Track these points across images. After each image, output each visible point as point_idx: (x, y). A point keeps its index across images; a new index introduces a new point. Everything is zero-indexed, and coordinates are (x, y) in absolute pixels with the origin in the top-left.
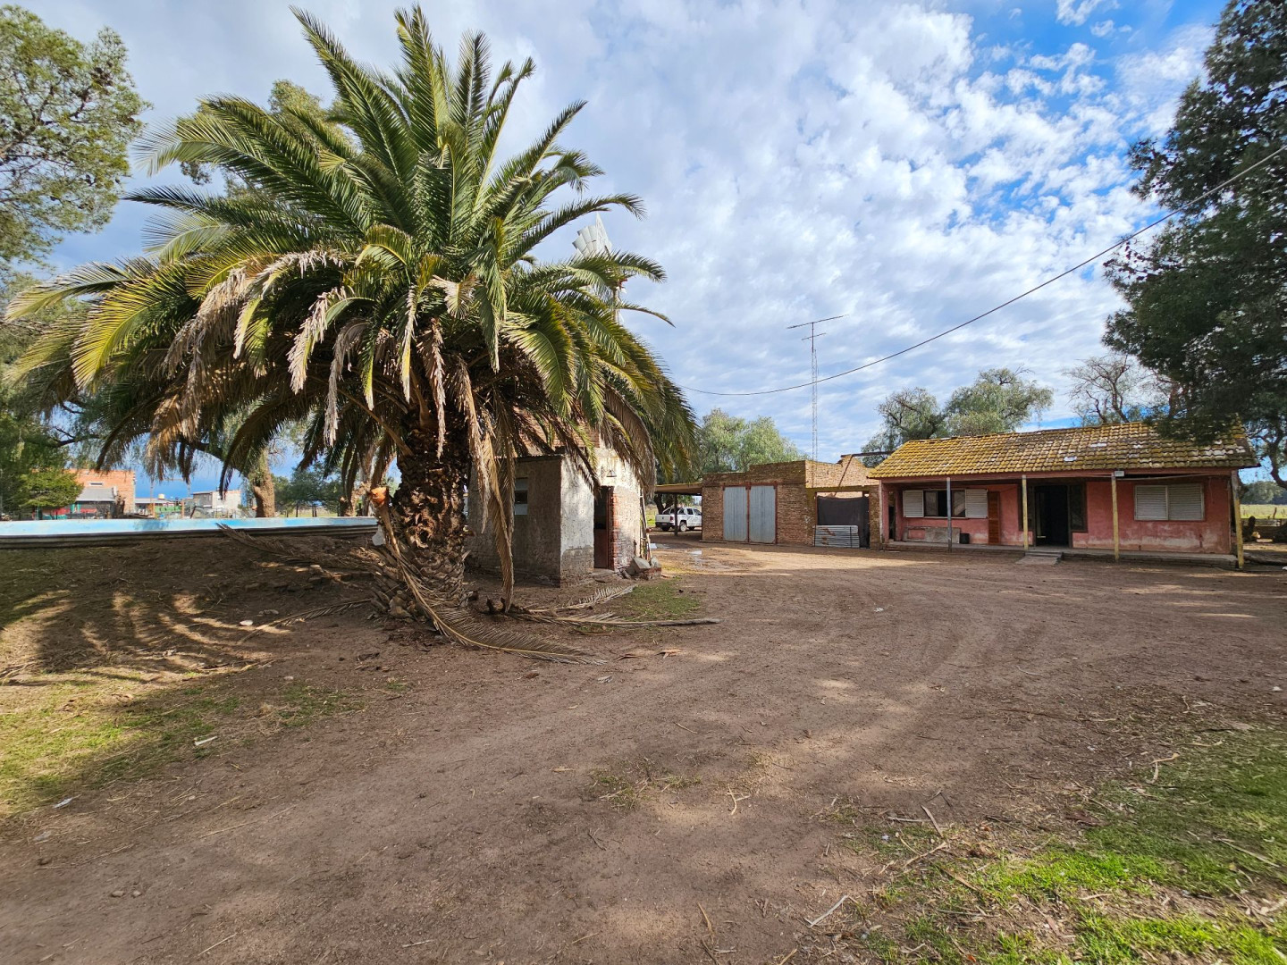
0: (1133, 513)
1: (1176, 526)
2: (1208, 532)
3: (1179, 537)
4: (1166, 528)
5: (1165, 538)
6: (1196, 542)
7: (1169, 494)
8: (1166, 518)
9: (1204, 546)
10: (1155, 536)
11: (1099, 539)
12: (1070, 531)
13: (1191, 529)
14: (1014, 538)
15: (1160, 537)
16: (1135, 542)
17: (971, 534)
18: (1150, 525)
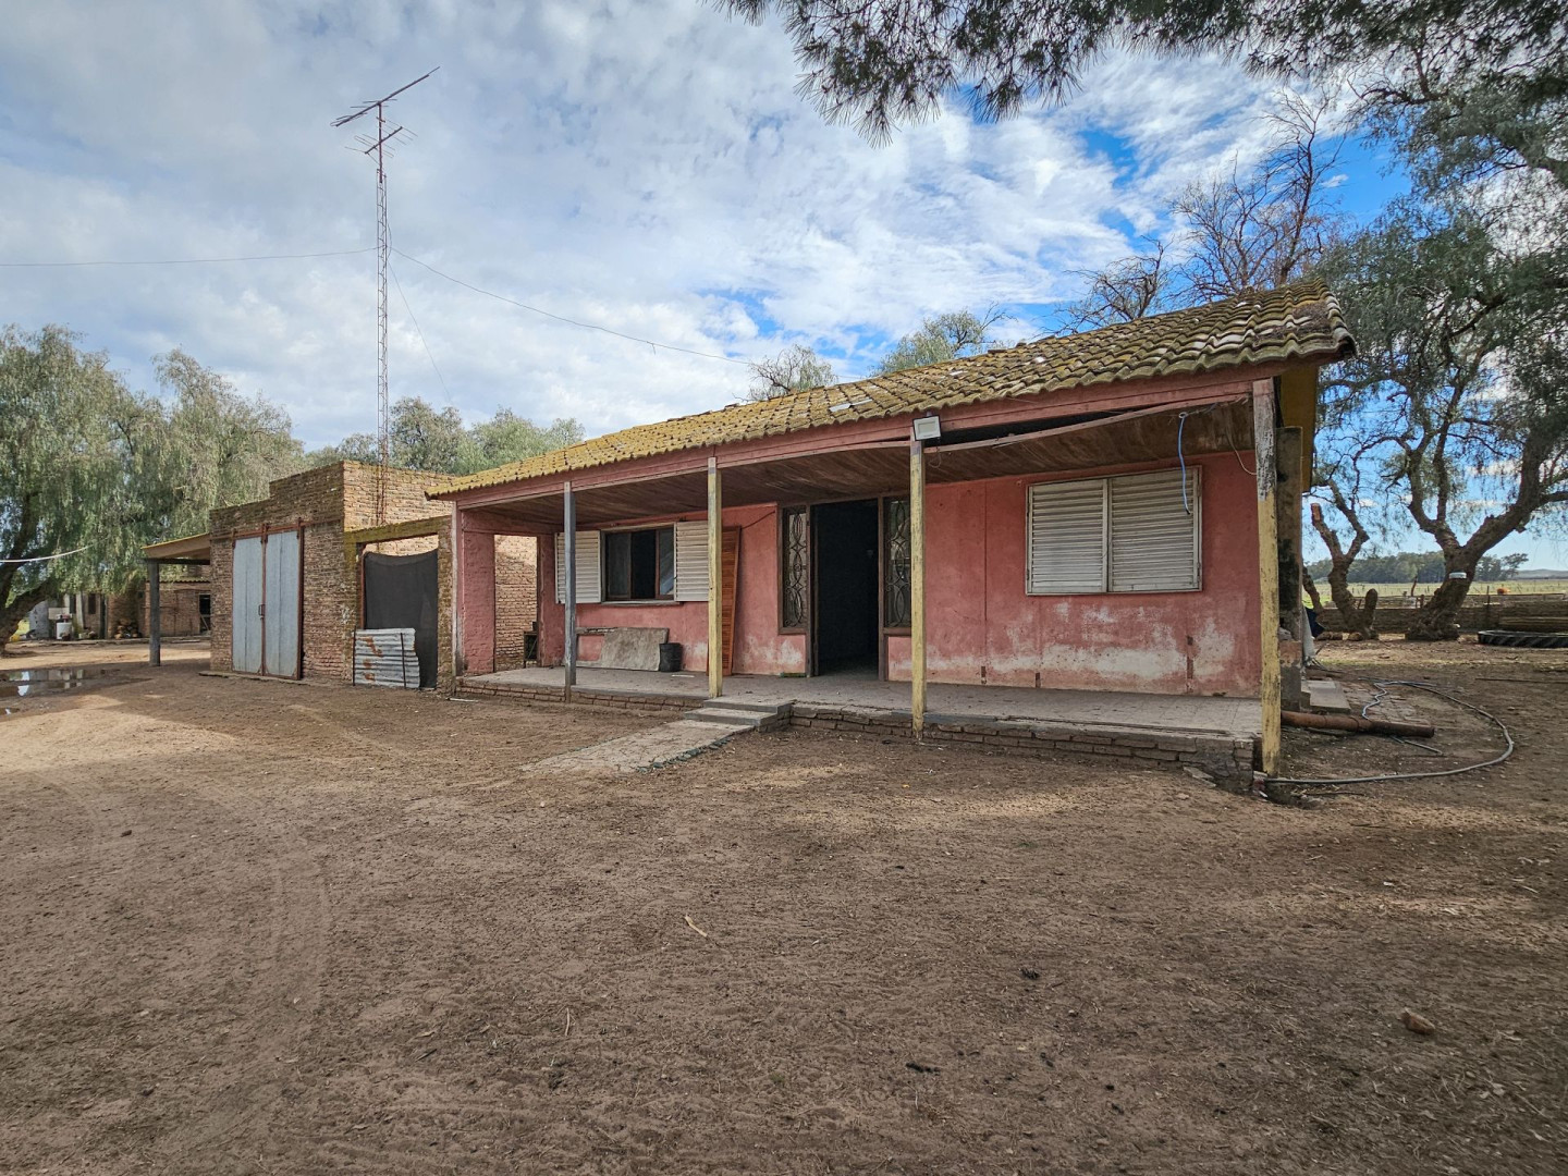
0: (1024, 574)
1: (1127, 611)
2: (1211, 626)
3: (1134, 646)
4: (1103, 616)
5: (1101, 647)
6: (1177, 661)
7: (1112, 501)
8: (1098, 585)
9: (1198, 672)
10: (1077, 643)
11: (946, 655)
12: (882, 630)
13: (1165, 620)
14: (769, 655)
15: (1086, 645)
16: (1025, 662)
17: (687, 644)
18: (1063, 608)
